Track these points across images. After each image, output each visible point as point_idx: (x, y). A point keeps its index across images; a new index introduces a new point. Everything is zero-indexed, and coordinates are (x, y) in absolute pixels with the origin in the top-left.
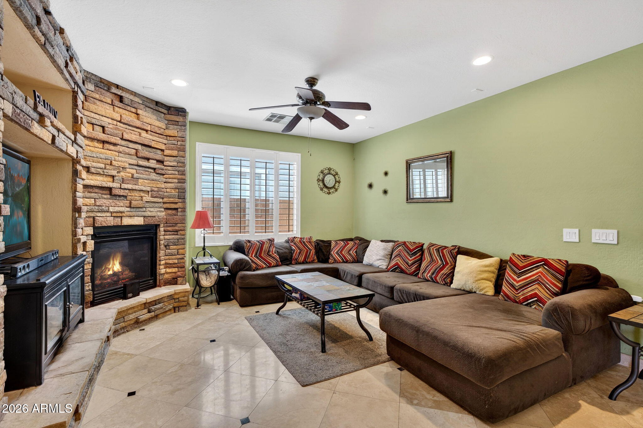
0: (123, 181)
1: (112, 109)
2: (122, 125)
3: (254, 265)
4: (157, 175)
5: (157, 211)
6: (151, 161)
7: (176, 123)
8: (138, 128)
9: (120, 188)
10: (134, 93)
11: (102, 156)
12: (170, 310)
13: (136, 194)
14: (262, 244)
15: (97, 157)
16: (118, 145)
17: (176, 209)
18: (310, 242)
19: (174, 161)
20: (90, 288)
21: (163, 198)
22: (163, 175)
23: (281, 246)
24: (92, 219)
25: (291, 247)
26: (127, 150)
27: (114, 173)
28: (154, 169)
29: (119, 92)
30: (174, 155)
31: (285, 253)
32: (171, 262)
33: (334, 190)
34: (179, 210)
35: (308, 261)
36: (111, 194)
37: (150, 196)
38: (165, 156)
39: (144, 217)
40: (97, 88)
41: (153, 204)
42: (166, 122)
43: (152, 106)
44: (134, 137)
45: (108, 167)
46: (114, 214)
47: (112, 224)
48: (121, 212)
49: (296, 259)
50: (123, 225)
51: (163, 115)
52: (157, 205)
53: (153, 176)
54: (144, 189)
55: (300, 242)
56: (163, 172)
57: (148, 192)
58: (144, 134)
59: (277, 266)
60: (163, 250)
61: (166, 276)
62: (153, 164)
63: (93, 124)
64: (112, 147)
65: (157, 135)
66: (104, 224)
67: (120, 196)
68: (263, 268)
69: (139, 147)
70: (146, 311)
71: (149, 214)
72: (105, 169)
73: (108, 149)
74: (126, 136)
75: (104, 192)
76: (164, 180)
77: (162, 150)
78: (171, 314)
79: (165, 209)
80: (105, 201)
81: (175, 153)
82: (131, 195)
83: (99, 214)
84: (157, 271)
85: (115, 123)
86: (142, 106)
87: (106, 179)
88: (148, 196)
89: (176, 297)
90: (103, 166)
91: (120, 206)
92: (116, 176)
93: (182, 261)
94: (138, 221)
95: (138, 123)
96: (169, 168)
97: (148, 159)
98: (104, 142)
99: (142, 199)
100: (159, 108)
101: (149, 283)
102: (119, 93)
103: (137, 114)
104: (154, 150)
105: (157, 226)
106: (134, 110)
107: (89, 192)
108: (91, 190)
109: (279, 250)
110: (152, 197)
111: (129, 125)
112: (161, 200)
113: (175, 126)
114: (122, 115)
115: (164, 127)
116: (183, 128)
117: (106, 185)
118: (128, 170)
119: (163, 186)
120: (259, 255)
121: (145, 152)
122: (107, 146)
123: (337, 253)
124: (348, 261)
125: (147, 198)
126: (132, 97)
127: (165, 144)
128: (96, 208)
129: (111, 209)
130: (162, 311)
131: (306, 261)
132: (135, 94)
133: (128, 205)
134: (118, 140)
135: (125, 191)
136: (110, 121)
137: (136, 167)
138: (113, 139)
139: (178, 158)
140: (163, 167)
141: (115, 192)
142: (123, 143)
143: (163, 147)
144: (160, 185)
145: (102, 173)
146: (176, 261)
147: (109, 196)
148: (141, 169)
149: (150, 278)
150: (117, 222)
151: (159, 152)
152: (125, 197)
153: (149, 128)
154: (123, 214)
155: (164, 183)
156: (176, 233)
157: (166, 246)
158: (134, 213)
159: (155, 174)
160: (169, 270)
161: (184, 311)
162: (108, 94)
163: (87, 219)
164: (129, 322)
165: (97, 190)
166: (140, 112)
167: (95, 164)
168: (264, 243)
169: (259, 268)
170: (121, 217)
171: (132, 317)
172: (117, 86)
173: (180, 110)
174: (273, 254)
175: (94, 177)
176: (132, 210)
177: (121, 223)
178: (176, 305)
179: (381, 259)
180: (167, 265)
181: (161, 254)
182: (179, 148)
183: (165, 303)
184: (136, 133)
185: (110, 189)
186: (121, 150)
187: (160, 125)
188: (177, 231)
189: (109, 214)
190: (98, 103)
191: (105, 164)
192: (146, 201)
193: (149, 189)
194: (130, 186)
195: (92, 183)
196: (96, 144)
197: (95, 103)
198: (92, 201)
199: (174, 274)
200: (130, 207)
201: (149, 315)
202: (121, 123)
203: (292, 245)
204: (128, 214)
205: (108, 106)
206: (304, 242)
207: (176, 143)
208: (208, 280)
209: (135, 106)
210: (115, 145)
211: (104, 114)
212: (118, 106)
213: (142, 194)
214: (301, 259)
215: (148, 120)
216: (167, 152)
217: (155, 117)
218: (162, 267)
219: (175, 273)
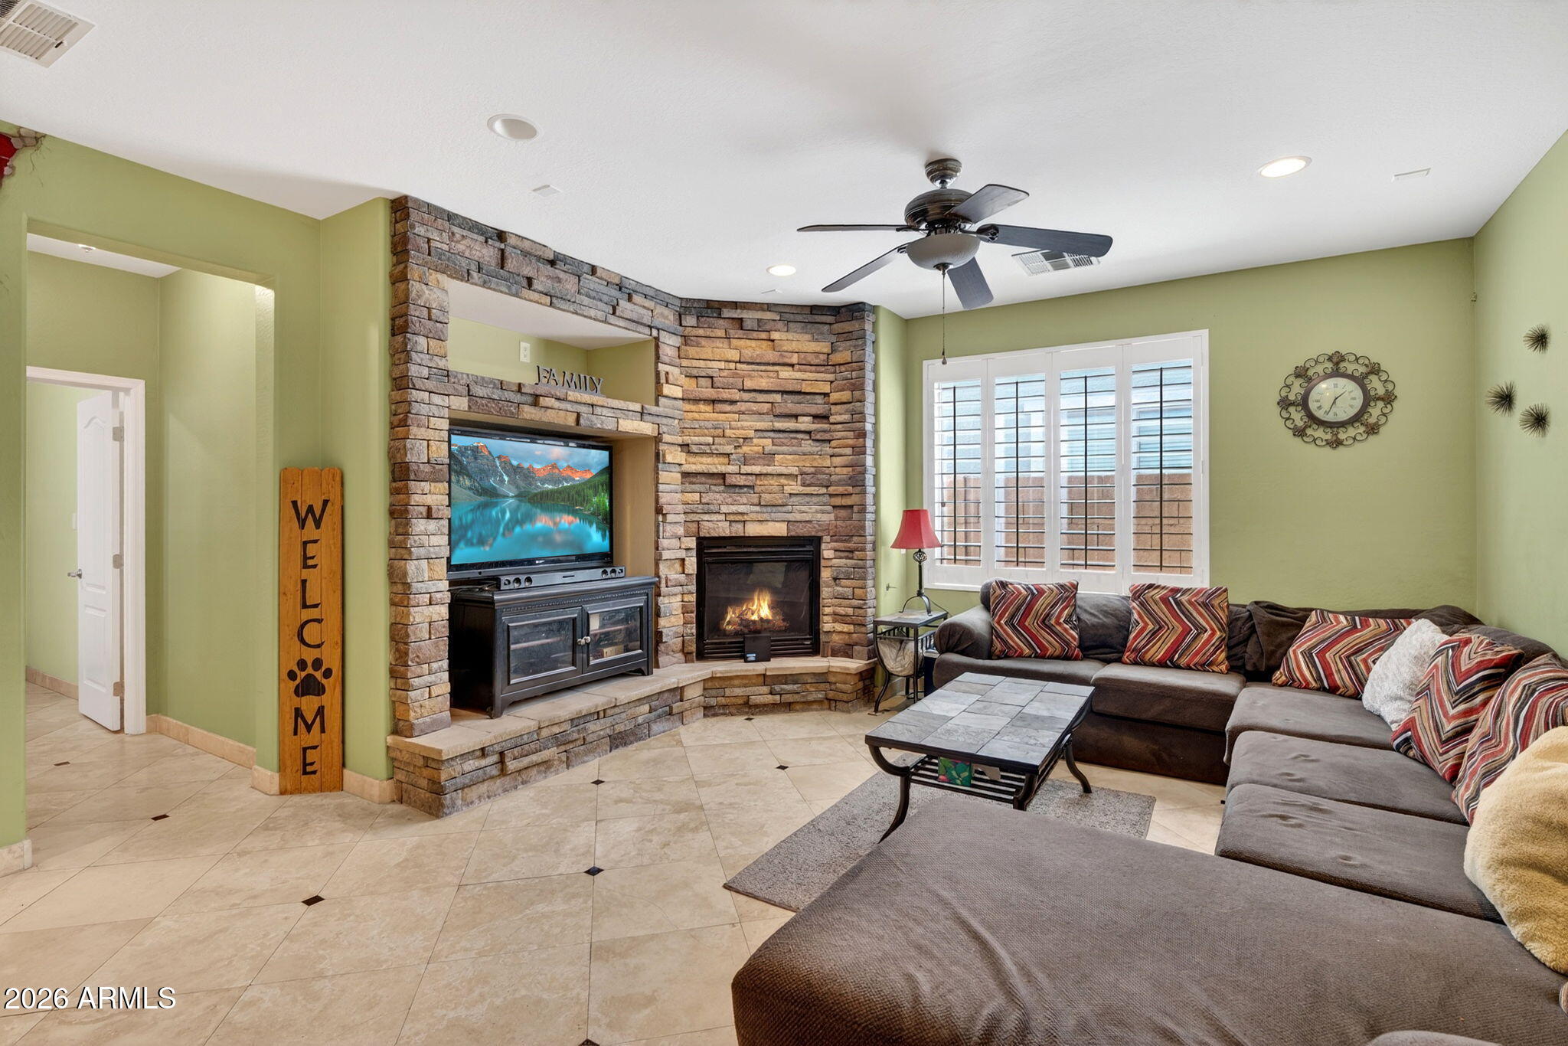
0: (746, 460)
1: (726, 345)
2: (744, 366)
3: (998, 645)
4: (818, 444)
5: (817, 512)
6: (801, 419)
7: (847, 336)
8: (774, 364)
9: (740, 474)
10: (766, 306)
11: (709, 425)
12: (819, 702)
13: (772, 482)
14: (1036, 593)
15: (700, 427)
16: (738, 401)
17: (851, 507)
18: (1205, 605)
19: (847, 411)
20: (694, 631)
21: (827, 487)
22: (830, 441)
23: (1097, 607)
24: (696, 525)
25: (1130, 613)
26: (754, 407)
27: (729, 449)
28: (809, 433)
29: (736, 314)
30: (845, 401)
31: (1103, 626)
32: (841, 611)
33: (1362, 429)
34: (855, 509)
35: (1183, 661)
36: (725, 485)
37: (799, 482)
38: (832, 404)
39: (789, 522)
40: (702, 319)
41: (807, 499)
42: (834, 339)
43: (799, 318)
44: (764, 383)
45: (717, 440)
46: (732, 518)
47: (727, 533)
48: (742, 514)
49: (1137, 650)
50: (747, 535)
51: (827, 327)
52: (815, 499)
53: (808, 446)
54: (785, 471)
55: (1165, 600)
56: (827, 436)
57: (797, 476)
58: (786, 373)
59: (1066, 657)
60: (828, 586)
61: (836, 637)
62: (805, 423)
63: (696, 377)
64: (727, 408)
65: (813, 368)
66: (714, 534)
67: (741, 487)
68: (1021, 656)
69: (778, 397)
70: (765, 689)
71: (799, 517)
72: (713, 444)
73: (721, 412)
74: (749, 384)
75: (715, 482)
76: (830, 451)
77: (826, 395)
78: (822, 709)
79: (834, 507)
80: (716, 495)
81: (845, 396)
82: (761, 483)
83: (706, 517)
84: (821, 626)
85: (732, 366)
86: (780, 325)
87: (716, 460)
88: (795, 483)
89: (832, 679)
90: (710, 440)
91: (742, 505)
92: (732, 454)
93: (861, 612)
94: (779, 529)
95: (771, 356)
96: (839, 426)
97: (796, 416)
98: (714, 402)
99: (783, 490)
100: (816, 317)
101: (804, 644)
102: (736, 316)
103: (773, 341)
104: (808, 397)
105: (816, 541)
106: (764, 335)
107: (690, 483)
108: (694, 480)
109: (1085, 617)
110: (804, 485)
111: (758, 364)
112: (823, 490)
113: (848, 343)
114: (743, 351)
115: (827, 350)
116: (860, 342)
117: (715, 471)
118: (755, 441)
119: (827, 463)
120: (1018, 622)
121: (790, 405)
122: (719, 407)
123: (1308, 655)
124: (1338, 688)
125: (794, 487)
126: (759, 315)
127: (832, 382)
128: (700, 506)
129: (724, 509)
130: (797, 698)
131: (1171, 662)
132: (768, 307)
133: (756, 501)
134: (736, 395)
135: (750, 477)
136: (722, 365)
137: (772, 434)
138: (725, 395)
139: (853, 404)
140: (826, 426)
141: (730, 480)
142: (746, 396)
143: (826, 388)
144: (820, 461)
145: (708, 451)
146: (850, 611)
147: (722, 488)
148: (781, 435)
149: (808, 637)
150: (737, 530)
151: (819, 399)
152: (752, 487)
153: (794, 359)
154: (746, 517)
155: (831, 456)
156: (850, 555)
157: (835, 579)
158: (766, 516)
159: (810, 441)
160: (839, 627)
161: (843, 711)
162: (721, 322)
163: (688, 524)
164: (733, 700)
165: (703, 479)
166: (775, 335)
167: (696, 439)
168: (1041, 592)
169: (1011, 653)
170: (744, 521)
171: (738, 691)
172: (735, 305)
173: (856, 307)
174: (1059, 624)
175: (698, 459)
176: (764, 509)
177: (744, 533)
178: (831, 694)
179: (1401, 699)
180: (838, 618)
181: (825, 592)
182: (853, 384)
183: (808, 686)
184: (771, 374)
185: (723, 476)
186: (743, 409)
187: (818, 349)
188: (852, 552)
189: (722, 517)
190: (703, 342)
191: (713, 437)
192: (790, 494)
193: (794, 470)
194: (757, 469)
195: (693, 468)
196: (702, 407)
197: (698, 345)
198: (696, 496)
199: (847, 637)
200: (759, 504)
201: (769, 699)
202: (743, 363)
203: (1134, 608)
204: (753, 516)
205: (718, 343)
206: (1178, 603)
207: (849, 376)
208: (898, 660)
209: (767, 327)
210: (733, 402)
211: (710, 356)
212: (736, 336)
213: (783, 481)
214: (1158, 651)
215: (794, 346)
216: (835, 397)
217: (808, 337)
218: (826, 619)
219: (849, 633)
